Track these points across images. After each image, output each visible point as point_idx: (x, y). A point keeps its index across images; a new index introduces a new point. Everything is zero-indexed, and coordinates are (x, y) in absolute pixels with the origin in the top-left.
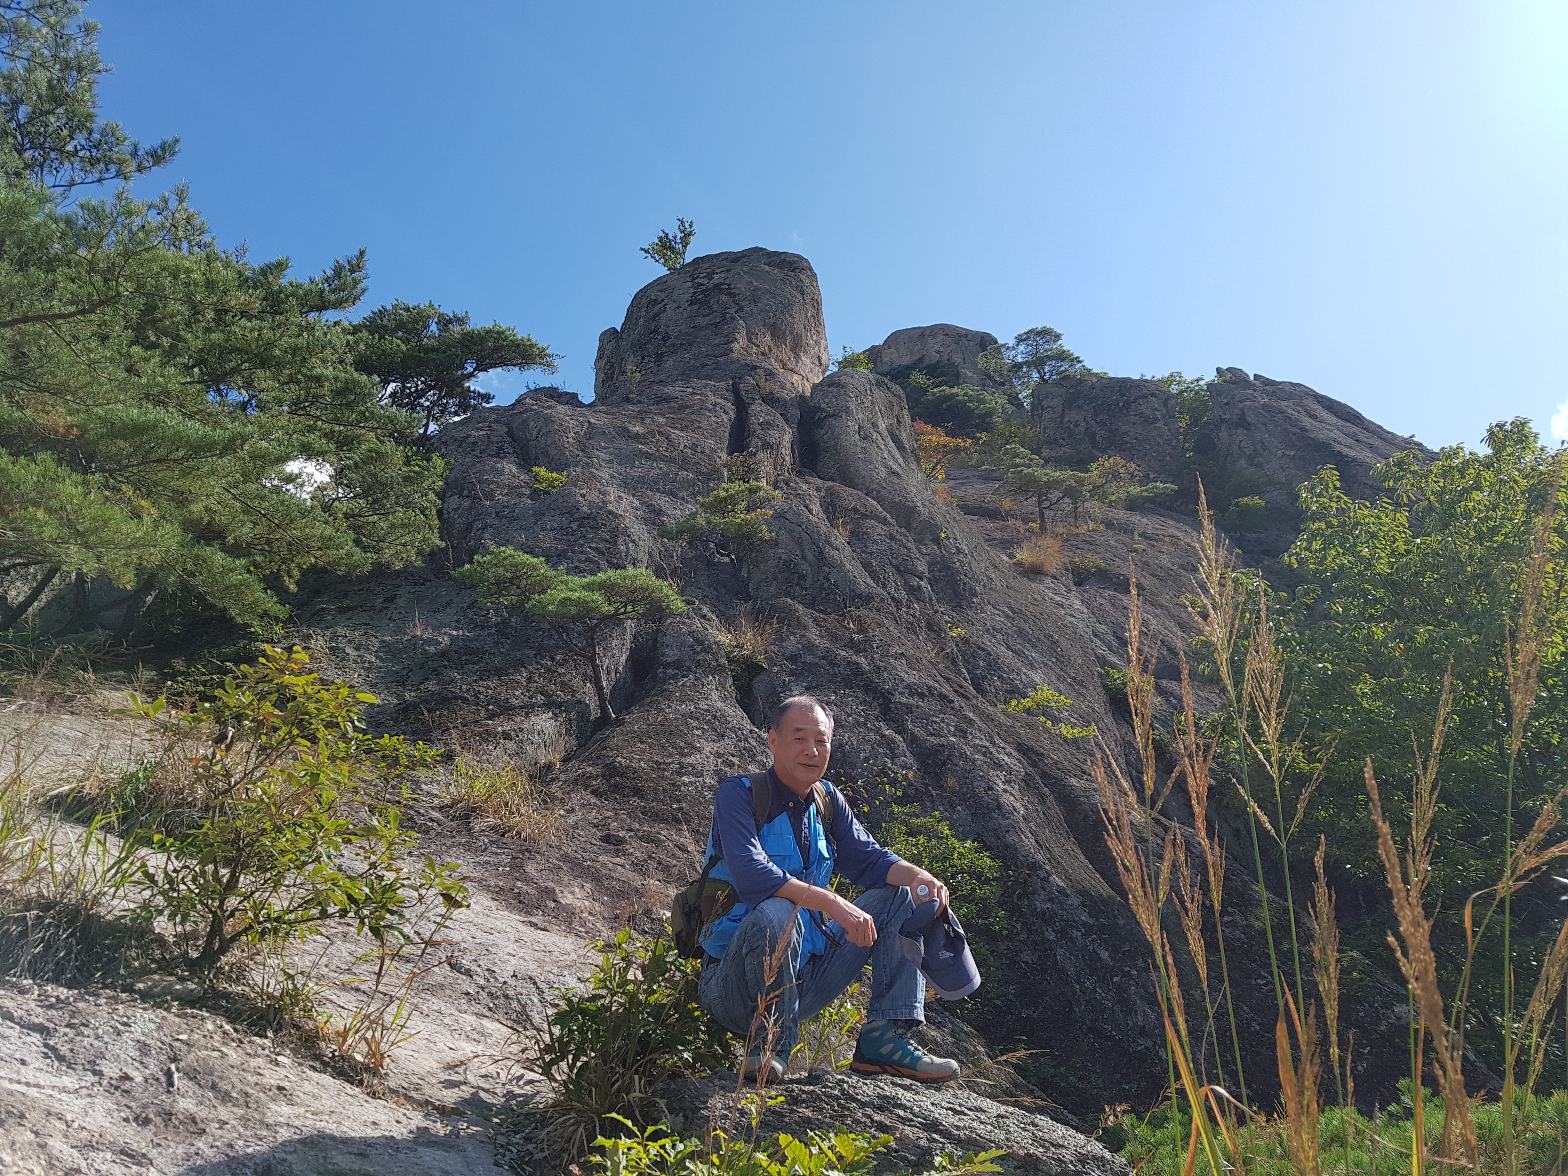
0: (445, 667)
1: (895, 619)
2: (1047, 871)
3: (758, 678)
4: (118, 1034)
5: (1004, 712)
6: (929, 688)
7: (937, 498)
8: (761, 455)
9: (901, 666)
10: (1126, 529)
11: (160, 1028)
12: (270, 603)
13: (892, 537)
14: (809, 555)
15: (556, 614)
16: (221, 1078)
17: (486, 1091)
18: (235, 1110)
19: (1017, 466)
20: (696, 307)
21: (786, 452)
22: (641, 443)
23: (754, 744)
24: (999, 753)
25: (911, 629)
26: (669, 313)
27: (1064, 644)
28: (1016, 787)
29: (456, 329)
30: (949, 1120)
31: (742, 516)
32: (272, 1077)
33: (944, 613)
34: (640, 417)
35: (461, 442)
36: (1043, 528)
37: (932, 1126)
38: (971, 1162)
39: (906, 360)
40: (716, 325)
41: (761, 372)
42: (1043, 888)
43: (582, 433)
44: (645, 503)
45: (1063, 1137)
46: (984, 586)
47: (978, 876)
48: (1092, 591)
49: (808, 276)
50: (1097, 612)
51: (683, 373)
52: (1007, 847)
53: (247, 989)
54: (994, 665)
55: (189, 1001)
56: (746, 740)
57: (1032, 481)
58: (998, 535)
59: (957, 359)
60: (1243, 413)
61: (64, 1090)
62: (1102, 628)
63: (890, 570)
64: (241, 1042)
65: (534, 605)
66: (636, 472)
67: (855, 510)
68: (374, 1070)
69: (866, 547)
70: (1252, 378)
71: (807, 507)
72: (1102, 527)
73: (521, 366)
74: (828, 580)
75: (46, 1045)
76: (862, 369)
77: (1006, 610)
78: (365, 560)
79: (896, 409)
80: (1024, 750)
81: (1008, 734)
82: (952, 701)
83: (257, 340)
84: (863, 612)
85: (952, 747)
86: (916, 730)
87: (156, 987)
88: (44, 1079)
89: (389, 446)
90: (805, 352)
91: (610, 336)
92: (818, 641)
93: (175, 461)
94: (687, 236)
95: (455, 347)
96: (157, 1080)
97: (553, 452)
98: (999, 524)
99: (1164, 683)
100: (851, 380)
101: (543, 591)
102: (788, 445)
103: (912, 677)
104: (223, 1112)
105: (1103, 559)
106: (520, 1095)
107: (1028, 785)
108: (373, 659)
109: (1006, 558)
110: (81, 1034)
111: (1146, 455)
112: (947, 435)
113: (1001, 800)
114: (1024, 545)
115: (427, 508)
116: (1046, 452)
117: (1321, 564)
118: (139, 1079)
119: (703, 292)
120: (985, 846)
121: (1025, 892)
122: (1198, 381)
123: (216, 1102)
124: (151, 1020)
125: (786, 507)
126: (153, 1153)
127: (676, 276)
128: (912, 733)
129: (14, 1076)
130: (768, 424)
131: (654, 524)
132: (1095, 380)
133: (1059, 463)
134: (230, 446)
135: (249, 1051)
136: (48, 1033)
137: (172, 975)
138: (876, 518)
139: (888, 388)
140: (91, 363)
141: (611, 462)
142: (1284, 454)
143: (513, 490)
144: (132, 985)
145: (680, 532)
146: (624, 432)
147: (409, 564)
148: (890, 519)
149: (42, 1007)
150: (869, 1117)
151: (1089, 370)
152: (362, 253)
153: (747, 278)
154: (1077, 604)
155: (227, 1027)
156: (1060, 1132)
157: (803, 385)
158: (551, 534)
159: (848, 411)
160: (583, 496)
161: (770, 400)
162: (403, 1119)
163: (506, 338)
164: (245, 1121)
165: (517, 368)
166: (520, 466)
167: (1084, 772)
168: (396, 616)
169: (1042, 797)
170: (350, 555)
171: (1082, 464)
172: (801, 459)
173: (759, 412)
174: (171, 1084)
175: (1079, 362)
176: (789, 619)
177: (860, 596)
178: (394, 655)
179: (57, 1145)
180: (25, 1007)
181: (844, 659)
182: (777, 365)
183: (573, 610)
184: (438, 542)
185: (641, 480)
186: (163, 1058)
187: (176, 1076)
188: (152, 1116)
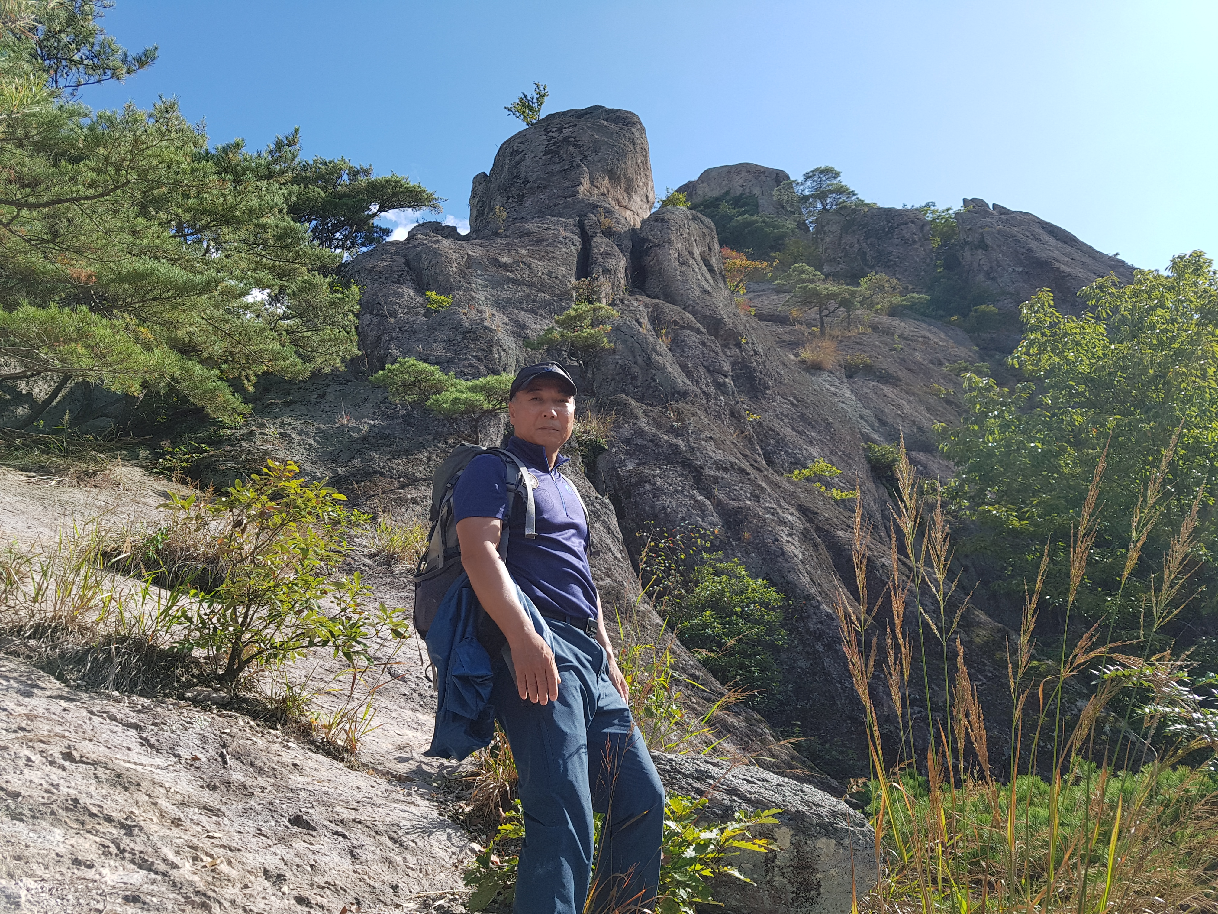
0: (366, 448)
1: (706, 410)
2: (818, 601)
3: (600, 457)
4: (186, 730)
5: (789, 480)
6: (732, 464)
7: (738, 311)
8: (602, 280)
9: (710, 447)
10: (888, 332)
11: (211, 725)
12: (236, 402)
13: (703, 344)
14: (640, 361)
15: (449, 410)
16: (256, 758)
17: (426, 764)
18: (269, 780)
19: (803, 281)
20: (549, 156)
21: (621, 275)
22: (508, 271)
23: (599, 507)
24: (784, 513)
25: (718, 416)
26: (528, 161)
27: (836, 425)
28: (797, 538)
29: (362, 180)
30: (744, 787)
31: (588, 331)
32: (288, 757)
33: (743, 402)
34: (508, 248)
35: (370, 271)
36: (822, 332)
37: (732, 791)
38: (759, 816)
39: (716, 193)
40: (565, 171)
41: (601, 210)
42: (815, 614)
43: (463, 264)
44: (512, 319)
45: (822, 800)
46: (775, 380)
47: (767, 606)
48: (860, 383)
49: (638, 130)
50: (863, 399)
51: (540, 211)
52: (788, 583)
53: (257, 695)
54: (781, 443)
55: (223, 705)
56: (593, 504)
57: (816, 294)
58: (787, 338)
59: (757, 191)
60: (983, 237)
61: (158, 767)
62: (866, 412)
63: (702, 370)
64: (263, 733)
65: (432, 404)
66: (505, 294)
67: (676, 323)
68: (351, 751)
69: (683, 351)
70: (991, 207)
71: (637, 321)
72: (869, 330)
73: (413, 207)
74: (654, 380)
75: (141, 738)
76: (681, 206)
77: (792, 399)
78: (304, 369)
79: (708, 238)
80: (803, 510)
81: (791, 498)
82: (748, 474)
83: (223, 204)
84: (681, 405)
85: (748, 509)
86: (721, 496)
87: (200, 695)
88: (144, 760)
89: (319, 279)
90: (636, 192)
91: (481, 179)
92: (646, 428)
93: (166, 299)
94: (541, 96)
95: (362, 193)
96: (216, 760)
97: (441, 279)
98: (788, 329)
99: (914, 454)
100: (673, 216)
101: (438, 392)
102: (623, 271)
103: (718, 455)
104: (262, 781)
105: (870, 356)
106: (449, 767)
107: (805, 537)
108: (312, 442)
109: (792, 357)
110: (162, 730)
111: (906, 271)
112: (748, 259)
113: (785, 549)
114: (807, 346)
115: (347, 326)
116: (826, 269)
117: (1036, 365)
118: (204, 759)
119: (555, 143)
120: (773, 583)
121: (801, 616)
122: (947, 210)
123: (256, 775)
124: (205, 720)
125: (621, 322)
126: (223, 808)
127: (533, 130)
128: (718, 499)
129: (126, 758)
130: (607, 254)
131: (520, 336)
132: (866, 210)
133: (835, 277)
134: (207, 287)
135: (270, 739)
136: (141, 729)
137: (209, 687)
138: (691, 328)
139: (702, 222)
140: (107, 232)
141: (485, 286)
142: (1014, 270)
143: (411, 310)
144: (183, 694)
145: (540, 344)
146: (495, 262)
147: (335, 369)
148: (702, 330)
149: (134, 712)
150: (690, 784)
151: (863, 201)
152: (296, 131)
153: (589, 132)
154: (848, 393)
155: (252, 723)
156: (820, 796)
157: (634, 219)
158: (442, 345)
159: (670, 242)
160: (465, 314)
161: (609, 233)
162: (374, 784)
163: (402, 186)
164: (276, 786)
165: (410, 209)
166: (416, 290)
167: (849, 526)
168: (327, 408)
169: (816, 546)
170: (294, 365)
171: (854, 278)
172: (634, 281)
173: (600, 243)
174: (225, 763)
175: (854, 195)
176: (624, 411)
177: (678, 392)
178: (327, 439)
179: (163, 803)
180: (122, 711)
181: (667, 441)
182: (613, 203)
183: (462, 407)
184: (357, 352)
185: (509, 301)
186: (217, 745)
187: (228, 757)
188: (217, 784)
